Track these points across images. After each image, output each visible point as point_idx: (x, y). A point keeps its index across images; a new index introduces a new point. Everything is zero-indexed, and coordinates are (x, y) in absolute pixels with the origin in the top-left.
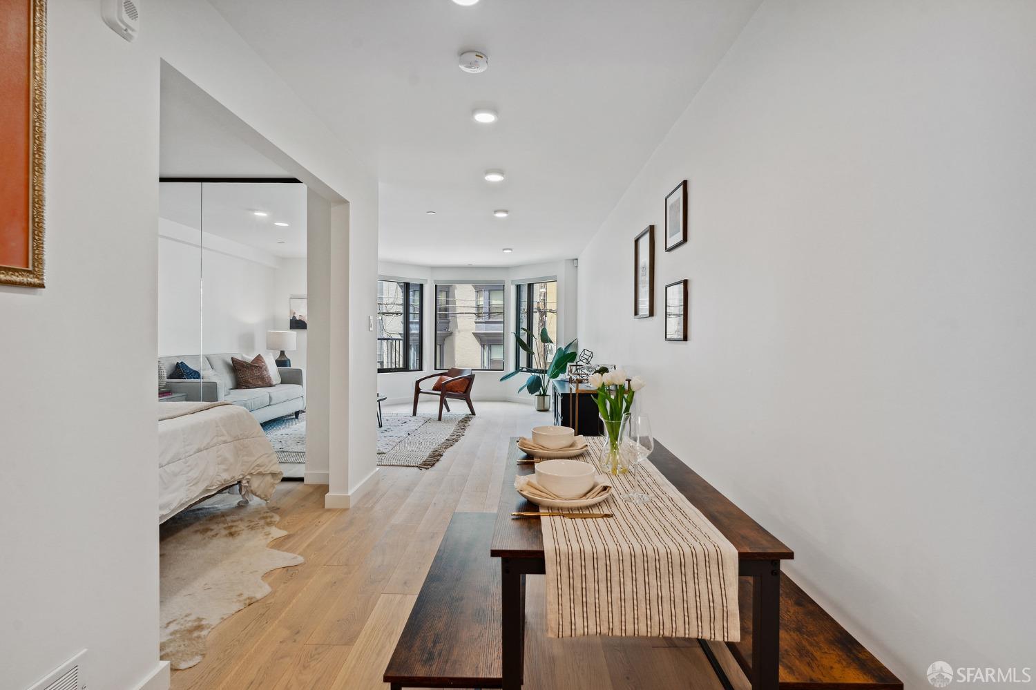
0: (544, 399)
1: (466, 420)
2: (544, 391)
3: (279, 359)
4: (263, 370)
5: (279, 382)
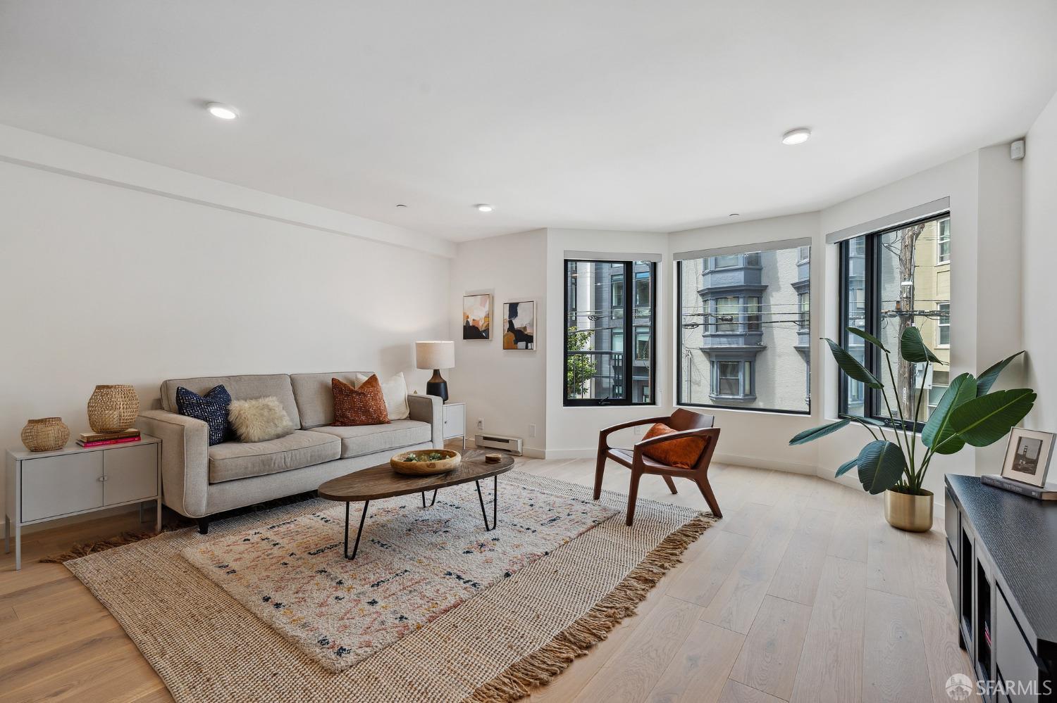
0: (913, 503)
1: (697, 528)
2: (910, 478)
3: (433, 381)
4: (369, 399)
5: (405, 417)
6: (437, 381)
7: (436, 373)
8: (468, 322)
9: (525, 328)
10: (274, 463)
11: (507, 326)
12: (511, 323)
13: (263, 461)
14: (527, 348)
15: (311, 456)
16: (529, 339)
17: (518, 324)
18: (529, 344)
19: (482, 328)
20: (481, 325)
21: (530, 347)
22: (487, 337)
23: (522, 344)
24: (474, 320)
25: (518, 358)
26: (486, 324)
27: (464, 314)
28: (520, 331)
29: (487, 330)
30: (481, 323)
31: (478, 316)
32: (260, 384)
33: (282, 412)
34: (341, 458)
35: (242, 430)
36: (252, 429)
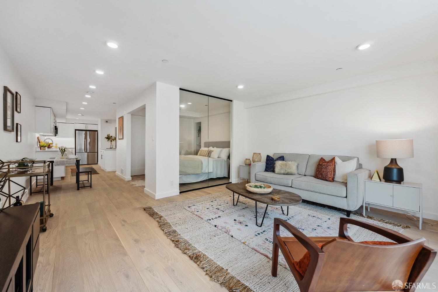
3: (389, 166)
6: (393, 167)
7: (393, 161)
32: (296, 157)
33: (293, 167)
34: (291, 187)
35: (275, 169)
36: (277, 170)
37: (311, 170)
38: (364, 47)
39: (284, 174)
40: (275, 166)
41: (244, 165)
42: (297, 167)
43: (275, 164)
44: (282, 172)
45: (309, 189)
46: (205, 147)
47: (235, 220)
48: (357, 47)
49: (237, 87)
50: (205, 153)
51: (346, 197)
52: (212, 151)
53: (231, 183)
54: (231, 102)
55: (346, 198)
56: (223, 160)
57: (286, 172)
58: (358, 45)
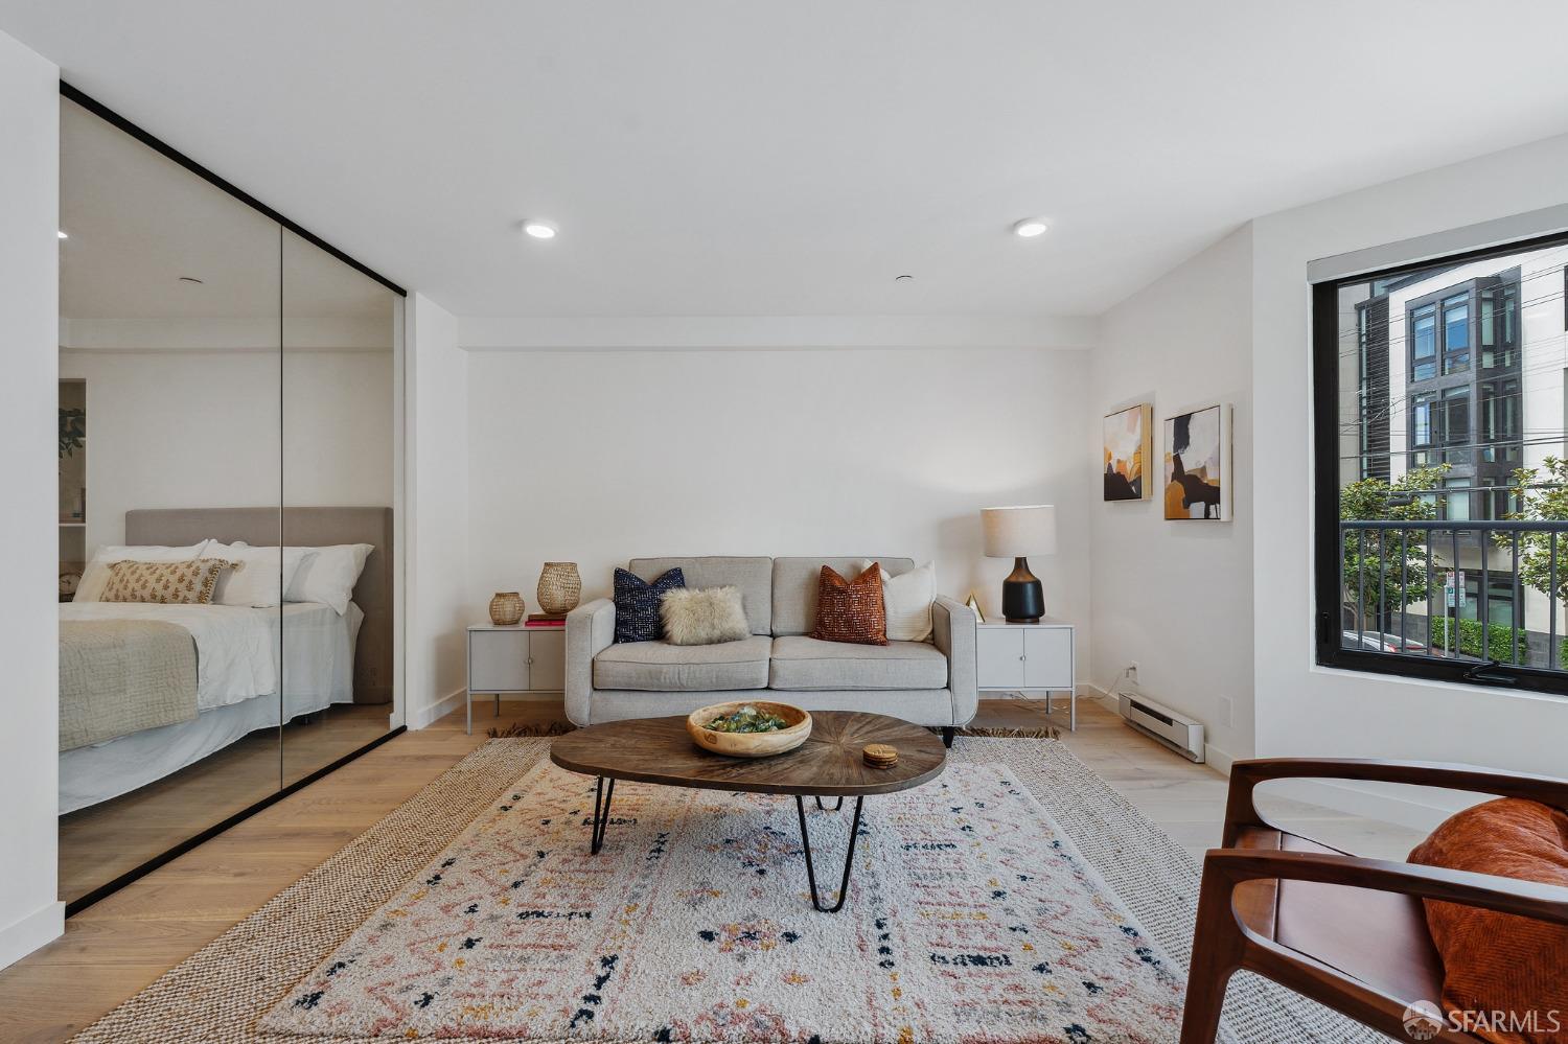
3: (1013, 579)
4: (853, 602)
5: (921, 638)
6: (1021, 580)
7: (1021, 564)
8: (1110, 466)
9: (1203, 470)
10: (665, 678)
11: (1171, 468)
12: (1177, 461)
13: (650, 672)
14: (1207, 516)
15: (717, 677)
16: (1211, 495)
17: (1190, 463)
18: (1212, 507)
19: (1130, 478)
20: (1130, 473)
21: (1213, 515)
22: (1138, 496)
23: (1197, 508)
24: (1119, 461)
25: (1193, 539)
26: (1135, 469)
27: (1105, 449)
28: (1195, 477)
29: (1138, 481)
30: (1129, 467)
31: (1125, 454)
32: (728, 569)
33: (732, 608)
34: (768, 688)
35: (668, 627)
36: (677, 628)
37: (793, 613)
38: (1031, 231)
39: (710, 642)
40: (662, 611)
41: (490, 627)
42: (744, 607)
43: (660, 603)
44: (703, 634)
45: (839, 683)
46: (128, 544)
47: (707, 936)
48: (1017, 224)
49: (520, 225)
50: (132, 579)
51: (948, 687)
52: (234, 566)
53: (403, 729)
54: (397, 298)
55: (947, 691)
56: (324, 611)
57: (716, 633)
58: (1019, 222)
